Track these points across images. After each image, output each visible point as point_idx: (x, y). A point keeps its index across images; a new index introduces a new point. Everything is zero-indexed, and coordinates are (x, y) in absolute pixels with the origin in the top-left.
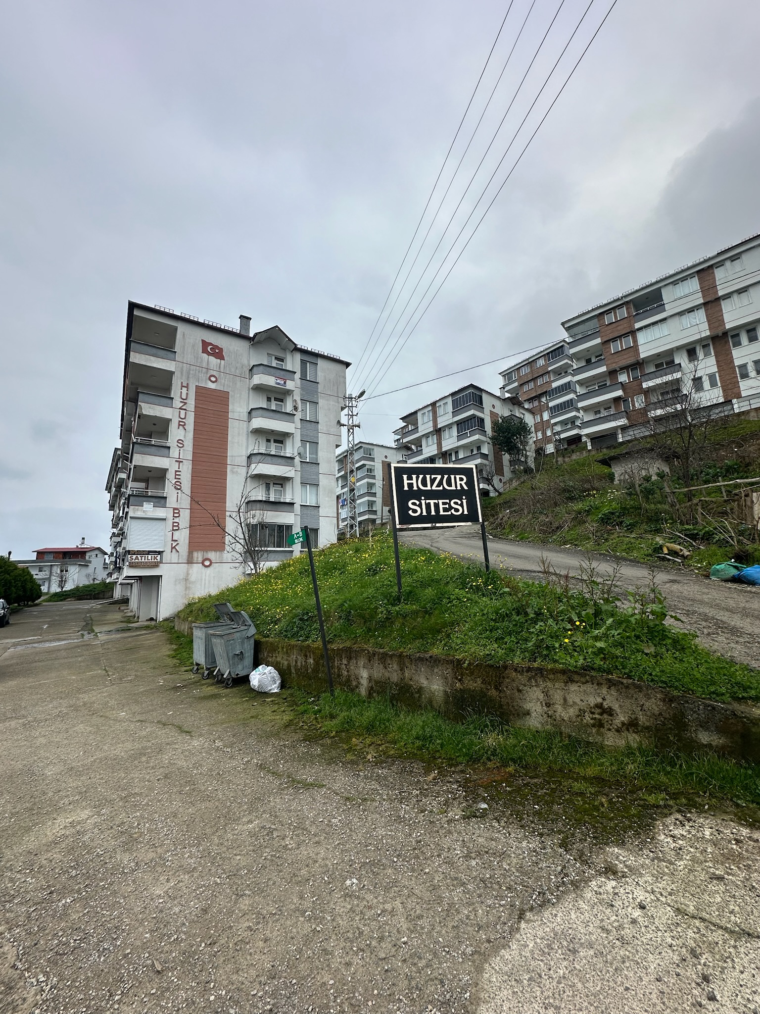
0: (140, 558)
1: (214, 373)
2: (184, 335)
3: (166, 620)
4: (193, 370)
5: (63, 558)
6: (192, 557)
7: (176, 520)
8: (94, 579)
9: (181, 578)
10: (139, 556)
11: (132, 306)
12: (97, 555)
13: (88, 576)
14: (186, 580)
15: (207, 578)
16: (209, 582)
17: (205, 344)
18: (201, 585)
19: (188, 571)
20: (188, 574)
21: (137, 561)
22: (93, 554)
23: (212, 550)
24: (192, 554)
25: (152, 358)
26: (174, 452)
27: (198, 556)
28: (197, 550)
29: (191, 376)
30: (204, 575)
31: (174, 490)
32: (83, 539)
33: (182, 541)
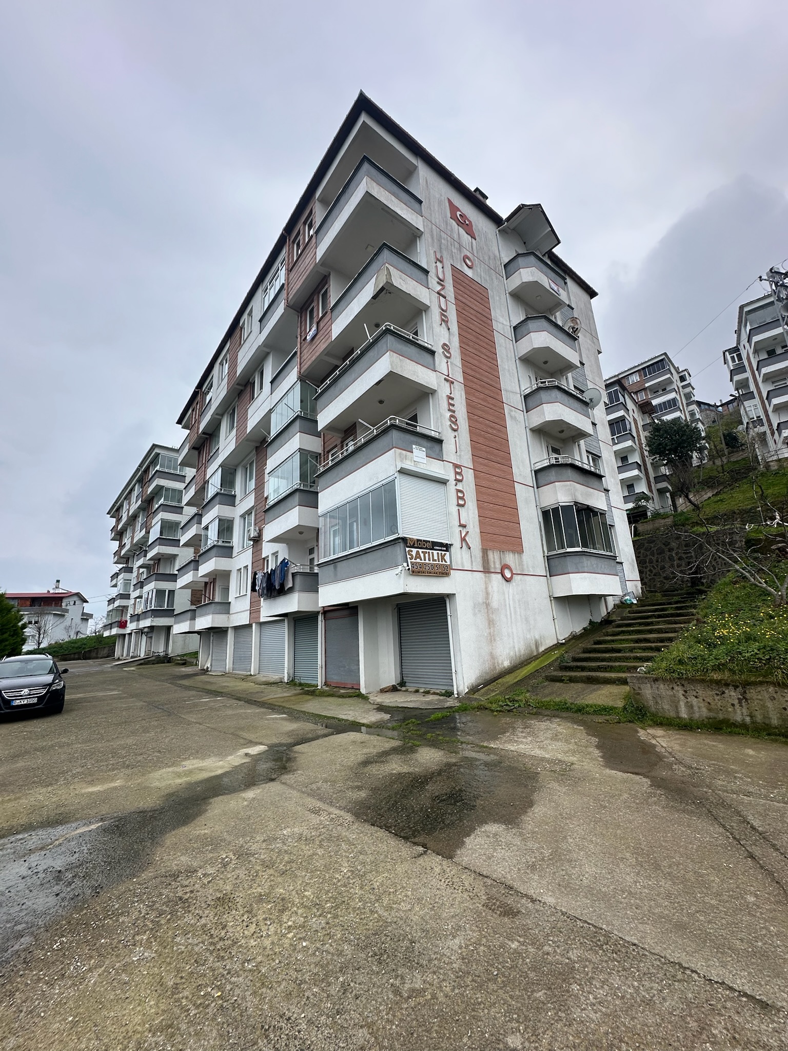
0: (422, 555)
1: (469, 254)
2: (426, 181)
3: (474, 690)
4: (444, 239)
5: (31, 606)
6: (488, 560)
7: (460, 487)
8: (77, 633)
9: (481, 601)
10: (420, 551)
11: (363, 105)
12: (75, 602)
13: (67, 629)
14: (487, 605)
15: (511, 603)
16: (515, 612)
17: (453, 208)
18: (506, 616)
19: (486, 588)
20: (487, 594)
21: (418, 560)
22: (72, 600)
23: (509, 551)
24: (487, 556)
25: (393, 198)
26: (440, 361)
27: (495, 558)
28: (493, 549)
29: (443, 247)
30: (507, 596)
31: (450, 430)
32: (58, 581)
33: (472, 527)
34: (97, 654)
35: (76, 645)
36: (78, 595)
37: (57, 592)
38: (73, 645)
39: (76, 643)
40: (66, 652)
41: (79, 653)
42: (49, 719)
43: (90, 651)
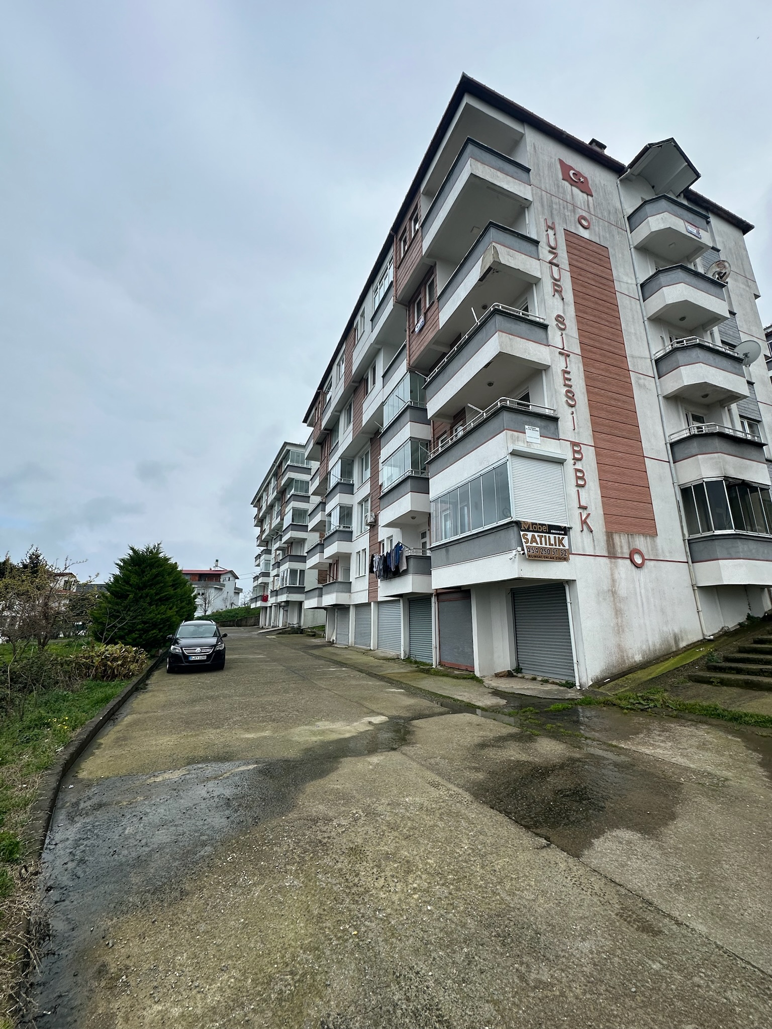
0: (538, 539)
1: (585, 214)
2: (535, 147)
3: (599, 683)
4: (556, 204)
5: (199, 581)
6: (614, 544)
7: (579, 466)
8: (232, 604)
9: (605, 588)
10: (536, 534)
11: (467, 86)
12: (229, 578)
13: (225, 600)
14: (614, 593)
15: (643, 591)
16: (649, 601)
17: (565, 168)
18: (637, 607)
19: (612, 575)
20: (614, 581)
21: (534, 544)
22: (227, 577)
23: (639, 534)
24: (613, 539)
25: (499, 174)
26: (554, 335)
27: (622, 543)
28: (619, 532)
29: (555, 212)
30: (637, 584)
31: (566, 406)
32: (217, 561)
33: (593, 508)
34: (246, 622)
35: (231, 614)
36: (231, 572)
37: (216, 569)
38: (229, 614)
39: (231, 612)
40: (224, 620)
41: (234, 621)
42: (215, 674)
43: (241, 620)
